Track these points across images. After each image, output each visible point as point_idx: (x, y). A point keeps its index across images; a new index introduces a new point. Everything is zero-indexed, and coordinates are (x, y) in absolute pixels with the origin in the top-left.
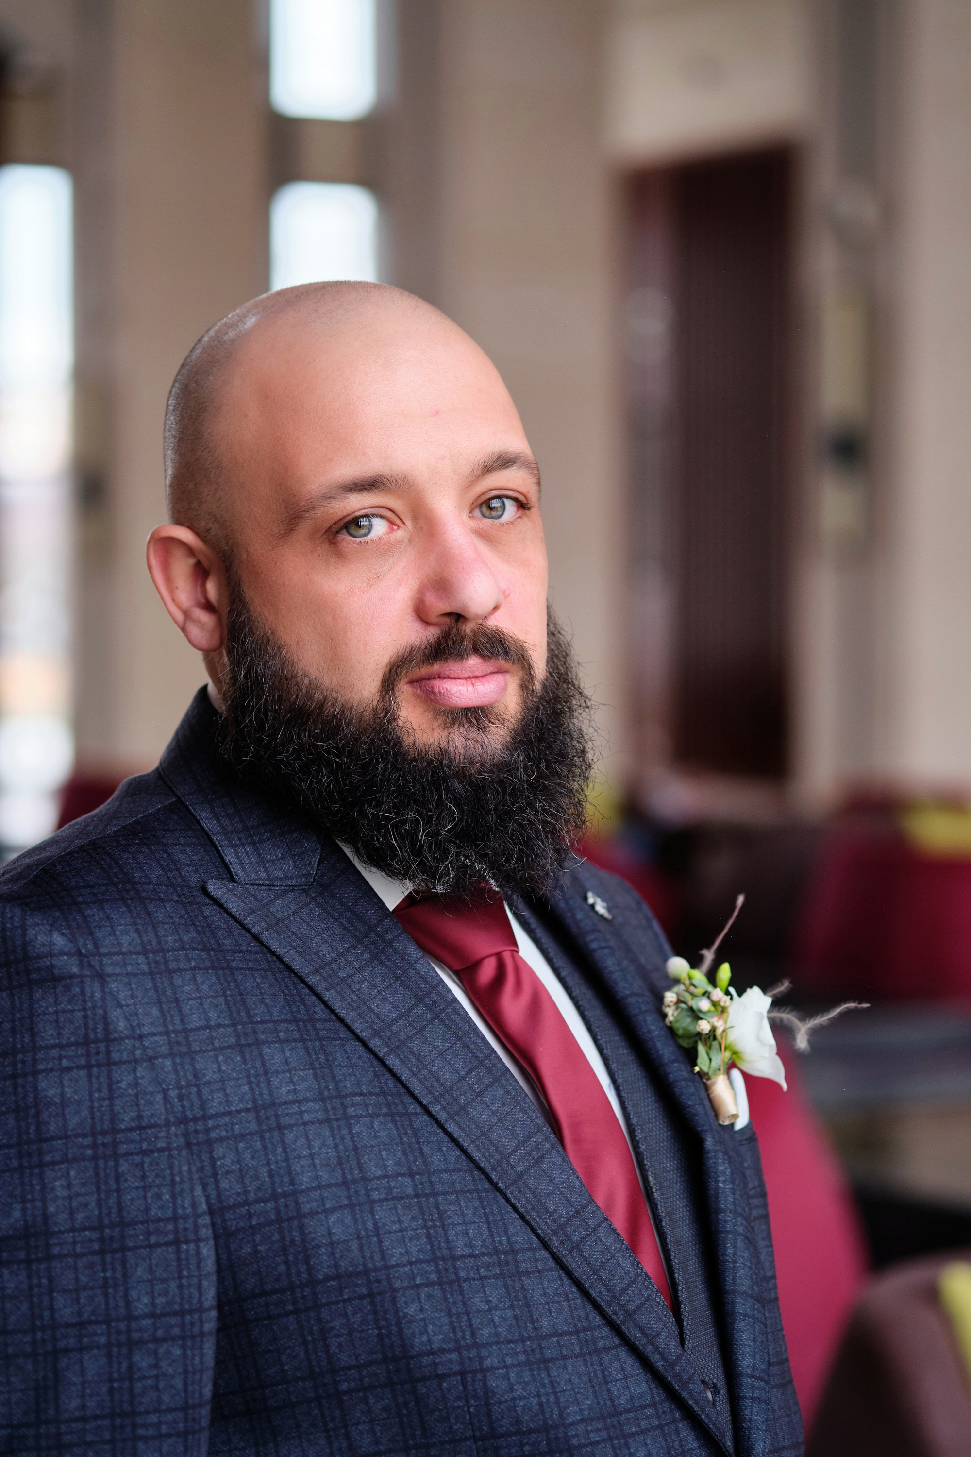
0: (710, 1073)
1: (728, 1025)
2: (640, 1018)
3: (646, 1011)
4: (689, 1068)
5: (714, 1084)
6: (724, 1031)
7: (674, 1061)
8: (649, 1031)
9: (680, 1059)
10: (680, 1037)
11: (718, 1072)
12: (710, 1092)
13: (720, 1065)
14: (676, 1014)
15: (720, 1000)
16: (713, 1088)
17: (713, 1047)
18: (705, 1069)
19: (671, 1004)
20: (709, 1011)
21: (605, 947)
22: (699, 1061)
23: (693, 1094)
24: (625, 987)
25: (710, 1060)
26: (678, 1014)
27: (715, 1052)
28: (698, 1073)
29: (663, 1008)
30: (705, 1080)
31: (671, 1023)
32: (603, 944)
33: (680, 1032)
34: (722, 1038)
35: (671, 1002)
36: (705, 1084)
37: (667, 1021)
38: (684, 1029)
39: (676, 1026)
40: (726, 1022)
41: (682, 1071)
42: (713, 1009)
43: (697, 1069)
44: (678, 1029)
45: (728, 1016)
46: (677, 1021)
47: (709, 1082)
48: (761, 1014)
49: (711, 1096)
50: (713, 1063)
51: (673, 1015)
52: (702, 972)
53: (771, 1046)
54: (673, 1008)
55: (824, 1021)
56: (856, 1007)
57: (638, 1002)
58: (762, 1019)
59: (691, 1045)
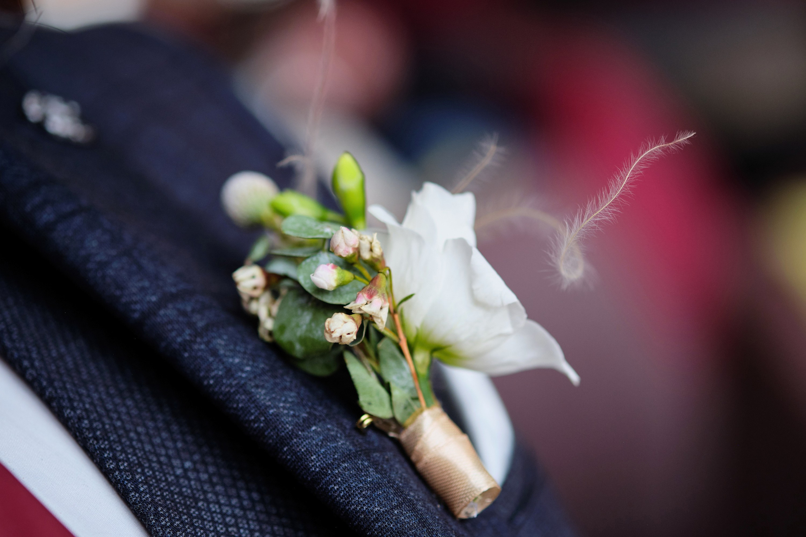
0: (399, 417)
1: (398, 297)
2: (200, 346)
3: (207, 328)
4: (347, 423)
5: (416, 436)
6: (392, 313)
7: (307, 424)
8: (229, 372)
9: (320, 410)
10: (302, 360)
11: (415, 405)
12: (413, 458)
13: (412, 390)
14: (275, 310)
15: (358, 250)
16: (418, 447)
17: (383, 355)
18: (384, 413)
19: (256, 293)
20: (341, 285)
21: (73, 214)
22: (363, 400)
23: (376, 486)
24: (143, 289)
25: (387, 387)
26: (281, 308)
27: (392, 363)
28: (371, 425)
29: (245, 305)
30: (392, 434)
31: (271, 333)
32: (68, 208)
33: (298, 349)
34: (395, 331)
35: (255, 288)
36: (397, 443)
37: (262, 332)
38: (303, 341)
39: (285, 338)
40: (390, 292)
41: (334, 439)
42: (348, 275)
43: (366, 420)
44: (291, 344)
45: (389, 277)
46: (282, 328)
47: (403, 437)
48: (461, 243)
49: (420, 466)
50: (396, 393)
51: (270, 315)
52: (304, 193)
53: (511, 306)
54: (266, 298)
55: (604, 213)
56: (664, 150)
57: (183, 313)
58: (469, 253)
59: (334, 369)
